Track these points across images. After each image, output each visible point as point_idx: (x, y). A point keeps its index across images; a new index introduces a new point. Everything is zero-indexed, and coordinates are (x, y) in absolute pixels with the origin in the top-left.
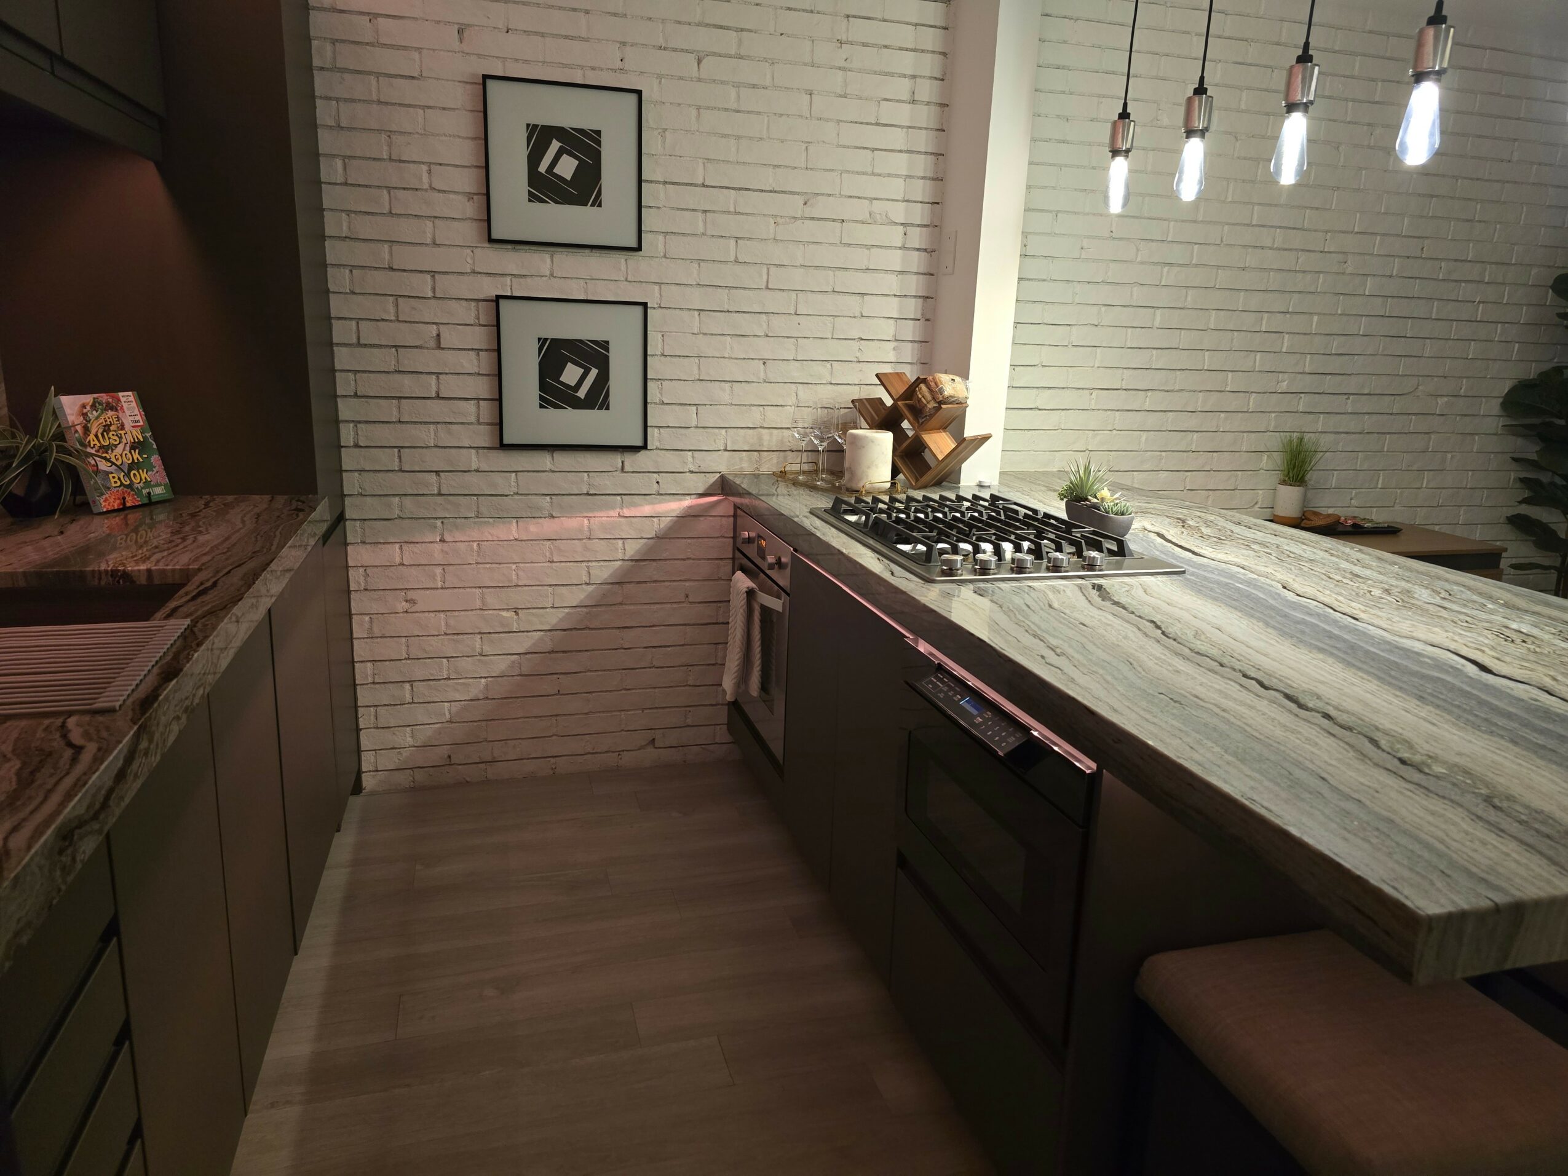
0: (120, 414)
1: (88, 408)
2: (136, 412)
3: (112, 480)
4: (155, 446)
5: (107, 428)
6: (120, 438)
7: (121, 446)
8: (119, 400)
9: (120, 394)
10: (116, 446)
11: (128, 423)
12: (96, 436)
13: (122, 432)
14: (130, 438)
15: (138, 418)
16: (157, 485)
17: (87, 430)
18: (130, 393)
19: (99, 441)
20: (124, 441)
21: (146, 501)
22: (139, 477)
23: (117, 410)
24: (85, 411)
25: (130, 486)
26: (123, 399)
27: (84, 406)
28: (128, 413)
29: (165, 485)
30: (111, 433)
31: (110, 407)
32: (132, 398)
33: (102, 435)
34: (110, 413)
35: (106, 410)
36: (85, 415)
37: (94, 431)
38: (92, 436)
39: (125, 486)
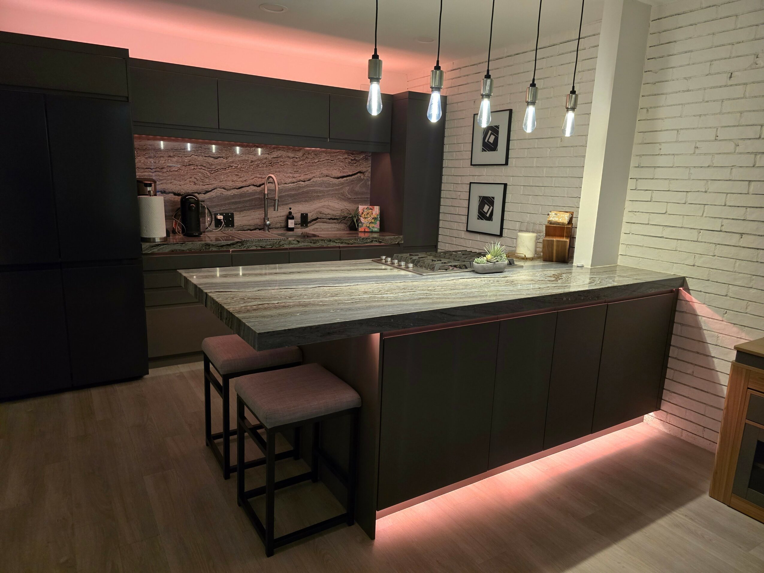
0: (373, 211)
1: (365, 209)
2: (378, 211)
3: (364, 225)
4: (379, 219)
5: (368, 214)
6: (370, 216)
7: (370, 218)
8: (374, 208)
9: (375, 207)
10: (368, 218)
11: (374, 213)
12: (364, 215)
13: (372, 215)
14: (373, 216)
15: (378, 212)
16: (376, 228)
17: (362, 213)
18: (378, 207)
19: (365, 216)
20: (371, 217)
21: (371, 231)
22: (371, 226)
23: (372, 210)
24: (364, 209)
25: (369, 227)
26: (375, 208)
27: (364, 208)
28: (375, 211)
29: (378, 229)
30: (368, 215)
31: (371, 209)
32: (378, 208)
33: (366, 215)
34: (370, 210)
35: (369, 210)
36: (363, 210)
37: (364, 214)
38: (363, 215)
39: (367, 227)
